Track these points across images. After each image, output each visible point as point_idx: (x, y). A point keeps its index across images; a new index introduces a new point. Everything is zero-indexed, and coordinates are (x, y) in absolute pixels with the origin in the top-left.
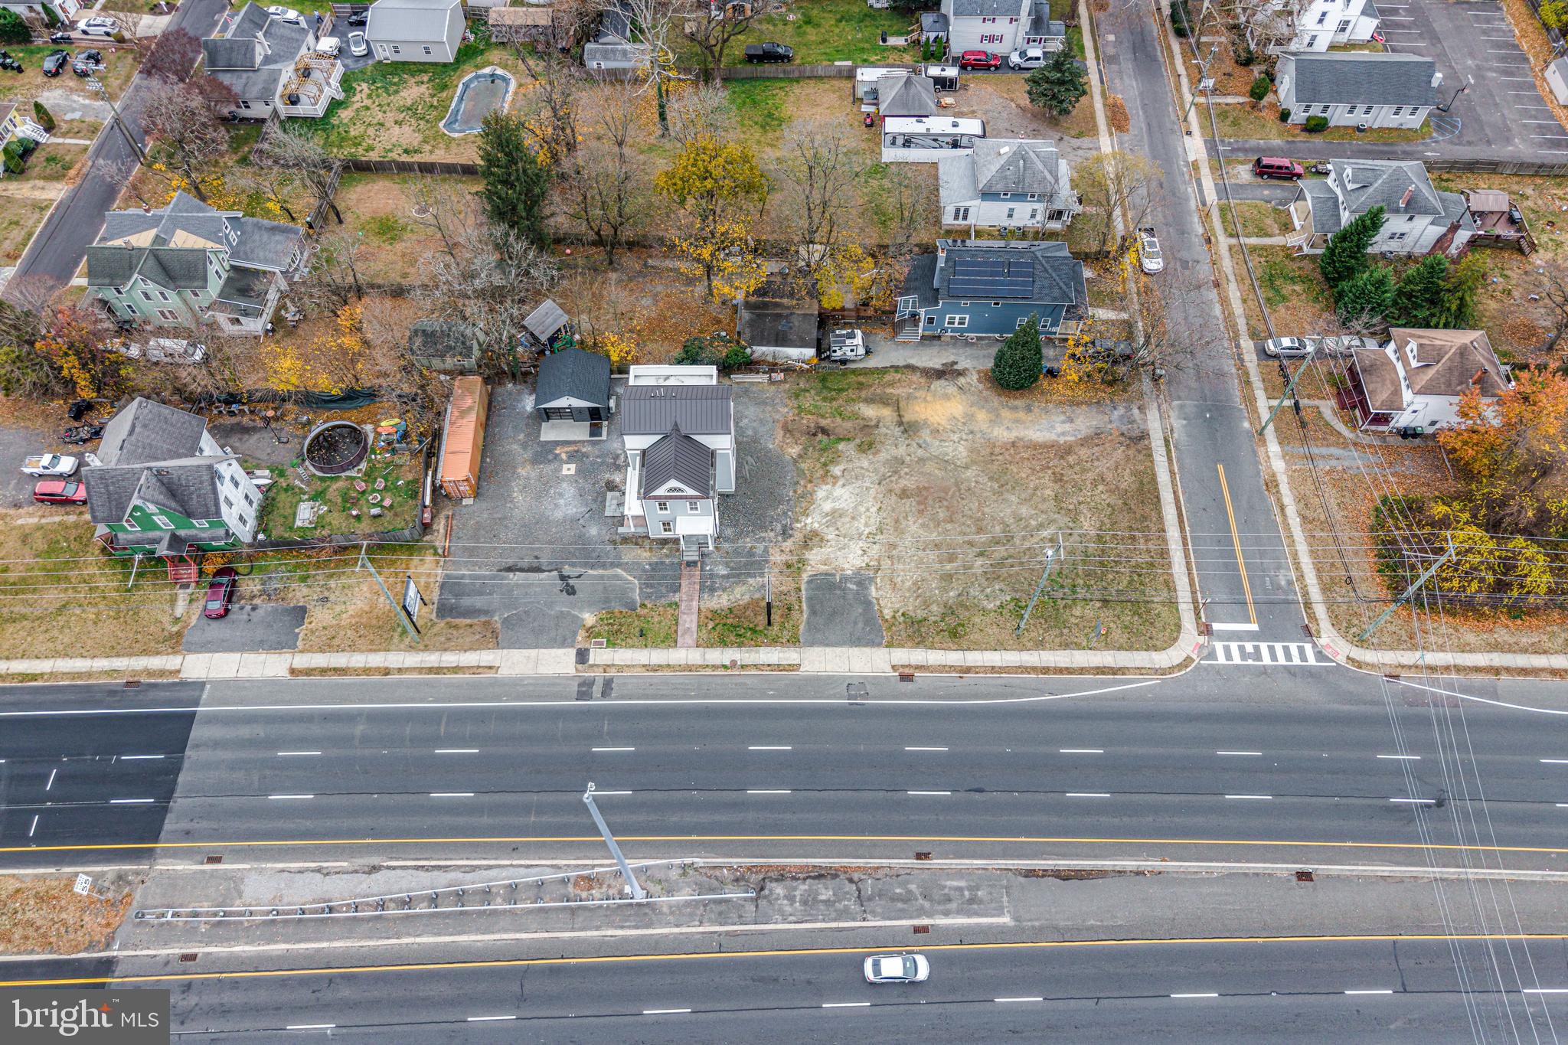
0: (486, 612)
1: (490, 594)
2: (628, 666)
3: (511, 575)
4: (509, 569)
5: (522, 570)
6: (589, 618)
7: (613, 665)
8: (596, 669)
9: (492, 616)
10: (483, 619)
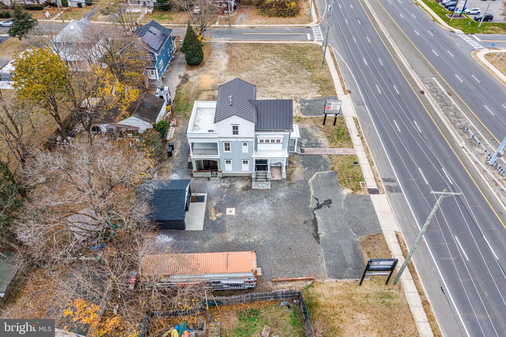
0: (355, 245)
1: (339, 246)
2: (373, 172)
3: (321, 236)
4: (317, 237)
5: (316, 230)
6: (346, 191)
7: (375, 178)
8: (380, 185)
9: (357, 242)
10: (360, 247)
